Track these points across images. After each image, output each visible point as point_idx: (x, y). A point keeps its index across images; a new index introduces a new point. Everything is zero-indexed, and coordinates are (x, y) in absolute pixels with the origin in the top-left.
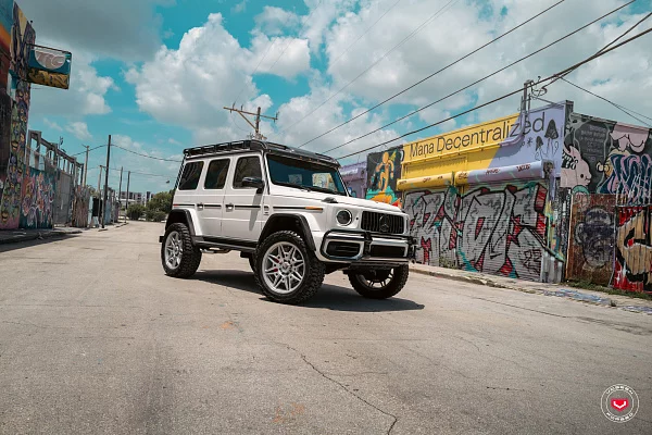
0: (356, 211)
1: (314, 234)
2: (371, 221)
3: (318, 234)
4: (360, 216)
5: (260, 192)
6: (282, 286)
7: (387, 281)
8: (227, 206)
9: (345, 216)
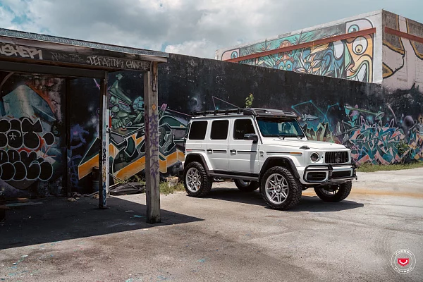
0: (321, 153)
1: (298, 169)
2: (330, 157)
3: (300, 169)
4: (324, 155)
5: (255, 142)
6: (276, 199)
7: (337, 191)
8: (231, 151)
9: (315, 156)
